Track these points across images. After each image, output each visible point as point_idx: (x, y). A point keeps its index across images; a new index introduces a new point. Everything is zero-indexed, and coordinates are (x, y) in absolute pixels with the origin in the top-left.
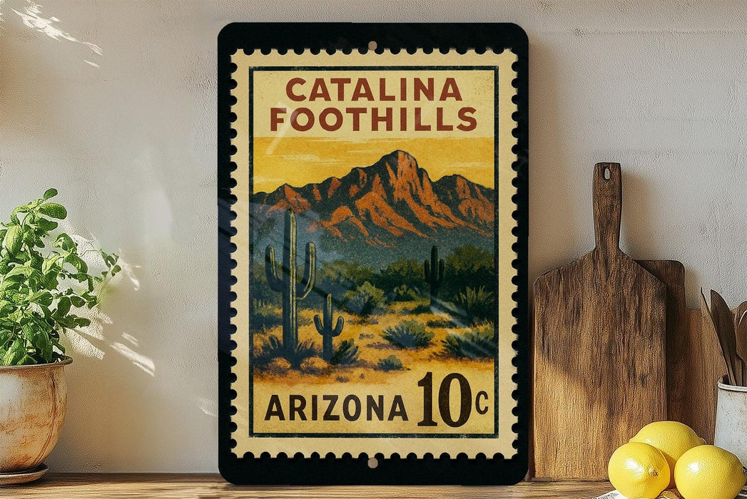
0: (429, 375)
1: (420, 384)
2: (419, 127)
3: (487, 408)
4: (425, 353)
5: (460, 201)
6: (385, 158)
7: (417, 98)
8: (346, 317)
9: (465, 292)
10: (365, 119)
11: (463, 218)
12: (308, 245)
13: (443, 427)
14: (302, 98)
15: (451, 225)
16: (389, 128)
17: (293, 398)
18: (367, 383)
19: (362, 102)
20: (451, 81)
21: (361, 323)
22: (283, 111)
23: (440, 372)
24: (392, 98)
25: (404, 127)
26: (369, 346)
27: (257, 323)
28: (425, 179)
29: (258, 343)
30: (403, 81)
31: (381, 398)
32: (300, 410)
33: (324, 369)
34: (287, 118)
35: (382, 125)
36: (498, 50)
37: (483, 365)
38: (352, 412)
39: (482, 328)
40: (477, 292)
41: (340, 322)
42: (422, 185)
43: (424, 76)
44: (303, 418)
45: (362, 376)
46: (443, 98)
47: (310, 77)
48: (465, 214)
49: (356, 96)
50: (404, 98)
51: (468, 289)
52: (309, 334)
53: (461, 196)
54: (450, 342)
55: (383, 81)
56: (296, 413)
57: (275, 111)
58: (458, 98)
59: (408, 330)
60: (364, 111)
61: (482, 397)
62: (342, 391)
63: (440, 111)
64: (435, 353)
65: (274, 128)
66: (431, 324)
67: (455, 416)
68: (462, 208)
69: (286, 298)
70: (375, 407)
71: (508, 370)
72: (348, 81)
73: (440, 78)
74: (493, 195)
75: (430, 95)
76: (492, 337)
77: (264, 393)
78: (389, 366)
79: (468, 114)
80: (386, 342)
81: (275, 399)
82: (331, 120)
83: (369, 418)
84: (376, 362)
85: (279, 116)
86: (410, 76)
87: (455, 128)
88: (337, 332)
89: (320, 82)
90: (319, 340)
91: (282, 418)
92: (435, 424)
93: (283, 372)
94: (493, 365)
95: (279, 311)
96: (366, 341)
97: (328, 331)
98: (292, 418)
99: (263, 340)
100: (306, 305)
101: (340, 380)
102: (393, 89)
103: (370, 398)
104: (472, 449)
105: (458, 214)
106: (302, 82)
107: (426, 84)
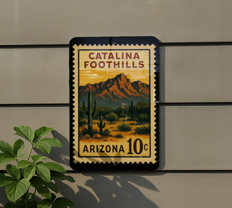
0: (131, 139)
1: (128, 142)
2: (127, 67)
3: (147, 149)
4: (129, 133)
5: (139, 88)
6: (118, 76)
7: (127, 58)
8: (106, 122)
9: (141, 115)
10: (112, 65)
11: (140, 93)
12: (95, 101)
13: (134, 154)
14: (94, 58)
15: (137, 95)
16: (119, 67)
17: (91, 146)
18: (113, 141)
19: (111, 60)
20: (136, 54)
21: (110, 124)
22: (88, 62)
23: (134, 138)
24: (120, 58)
25: (123, 67)
26: (113, 131)
27: (80, 124)
28: (129, 82)
29: (81, 130)
30: (123, 54)
31: (117, 146)
32: (93, 149)
33: (100, 137)
34: (89, 64)
35: (117, 66)
36: (150, 45)
37: (146, 136)
38: (108, 150)
39: (146, 125)
40: (144, 115)
41: (105, 124)
42: (128, 83)
43: (129, 52)
44: (94, 152)
45: (111, 140)
46: (134, 58)
47: (96, 52)
48: (141, 92)
49: (109, 58)
50: (123, 58)
51: (142, 114)
52: (95, 127)
53: (139, 87)
54: (136, 129)
55: (117, 54)
56: (92, 150)
57: (85, 62)
58: (139, 58)
59: (124, 126)
60: (111, 62)
61: (146, 145)
62: (105, 144)
63: (133, 62)
64: (132, 133)
65: (85, 67)
66: (131, 124)
67: (138, 151)
68: (140, 90)
69: (89, 117)
70: (115, 148)
71: (153, 137)
72: (107, 53)
73: (133, 53)
74: (149, 86)
75: (131, 58)
76: (149, 128)
77: (83, 144)
78: (119, 137)
79: (141, 63)
80: (118, 129)
81: (86, 146)
82: (102, 65)
83: (113, 152)
84: (115, 135)
85: (87, 64)
86: (125, 52)
87: (138, 67)
88: (104, 127)
89: (98, 54)
90: (98, 129)
91: (88, 152)
92: (132, 153)
93: (88, 138)
94: (149, 136)
95: (87, 121)
96: (112, 129)
97: (101, 126)
98: (91, 152)
99: (82, 129)
100: (95, 118)
101: (105, 141)
102: (120, 56)
103: (113, 146)
104: (143, 161)
105: (139, 92)
106: (93, 54)
107: (129, 55)
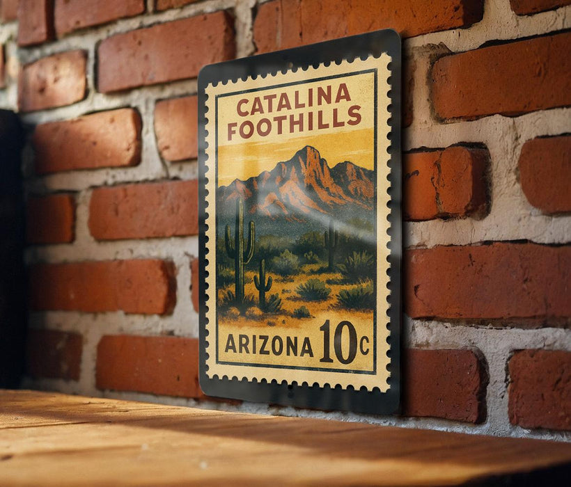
0: (328, 322)
1: (322, 329)
2: (321, 126)
3: (368, 350)
4: (325, 304)
5: (349, 183)
6: (299, 153)
7: (320, 103)
8: (274, 277)
9: (352, 256)
10: (286, 124)
11: (352, 196)
12: (250, 223)
13: (336, 364)
14: (246, 113)
15: (343, 202)
16: (301, 129)
17: (241, 337)
18: (287, 327)
19: (284, 112)
20: (343, 86)
21: (283, 281)
22: (235, 125)
23: (335, 318)
24: (303, 106)
25: (311, 128)
26: (288, 299)
27: (221, 282)
28: (325, 166)
29: (221, 296)
30: (311, 91)
31: (296, 338)
32: (246, 345)
33: (260, 316)
34: (237, 129)
35: (296, 127)
36: (377, 56)
37: (365, 315)
38: (277, 349)
39: (364, 285)
40: (361, 256)
41: (270, 281)
42: (323, 171)
43: (324, 85)
44: (248, 352)
45: (284, 322)
46: (337, 101)
47: (251, 97)
48: (353, 193)
49: (280, 107)
50: (311, 104)
51: (355, 253)
52: (251, 290)
53: (350, 179)
54: (342, 296)
55: (297, 93)
56: (243, 348)
57: (230, 126)
58: (348, 99)
59: (313, 286)
60: (285, 118)
61: (365, 340)
62: (271, 332)
63: (335, 111)
64: (331, 305)
65: (230, 138)
66: (329, 282)
67: (346, 356)
68: (351, 188)
69: (237, 263)
70: (292, 345)
71: (383, 319)
72: (275, 96)
73: (335, 84)
74: (372, 175)
75: (329, 101)
76: (372, 292)
77: (225, 331)
78: (302, 315)
79: (355, 111)
80: (299, 296)
81: (231, 337)
82: (264, 127)
83: (288, 354)
84: (292, 312)
85: (233, 129)
86: (315, 86)
87: (346, 124)
88: (268, 289)
89: (257, 100)
90: (257, 293)
91: (235, 351)
92: (332, 361)
93: (235, 318)
94: (372, 315)
95: (233, 273)
96: (287, 295)
97: (263, 287)
98: (241, 351)
99: (223, 293)
100: (249, 267)
101: (271, 324)
102: (303, 99)
103: (288, 338)
104: (358, 382)
105: (348, 193)
106: (246, 101)
107: (326, 91)
